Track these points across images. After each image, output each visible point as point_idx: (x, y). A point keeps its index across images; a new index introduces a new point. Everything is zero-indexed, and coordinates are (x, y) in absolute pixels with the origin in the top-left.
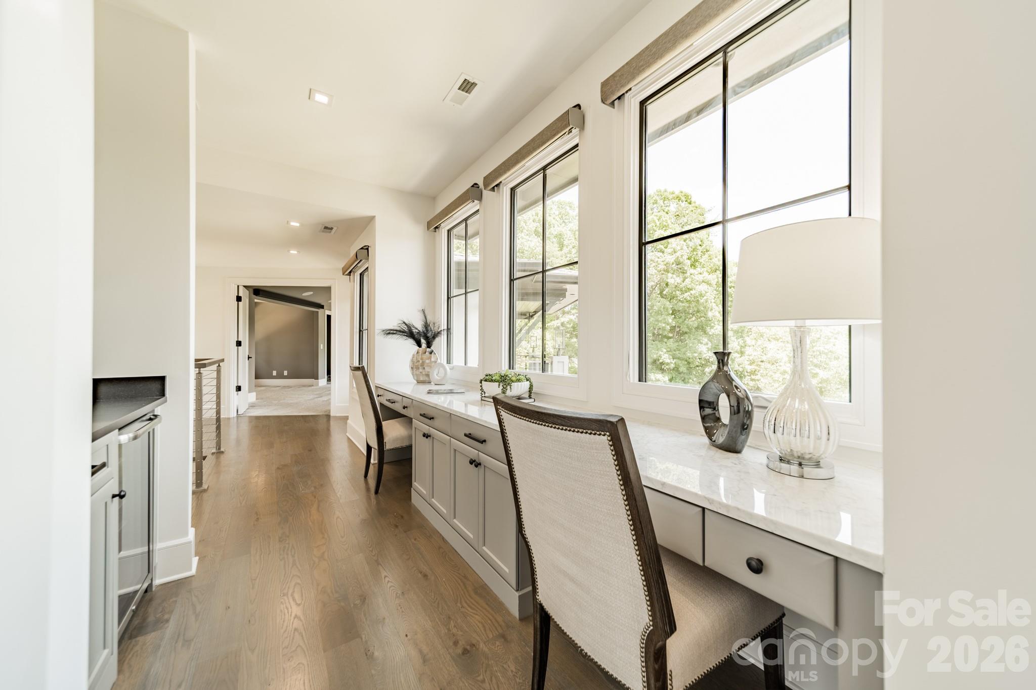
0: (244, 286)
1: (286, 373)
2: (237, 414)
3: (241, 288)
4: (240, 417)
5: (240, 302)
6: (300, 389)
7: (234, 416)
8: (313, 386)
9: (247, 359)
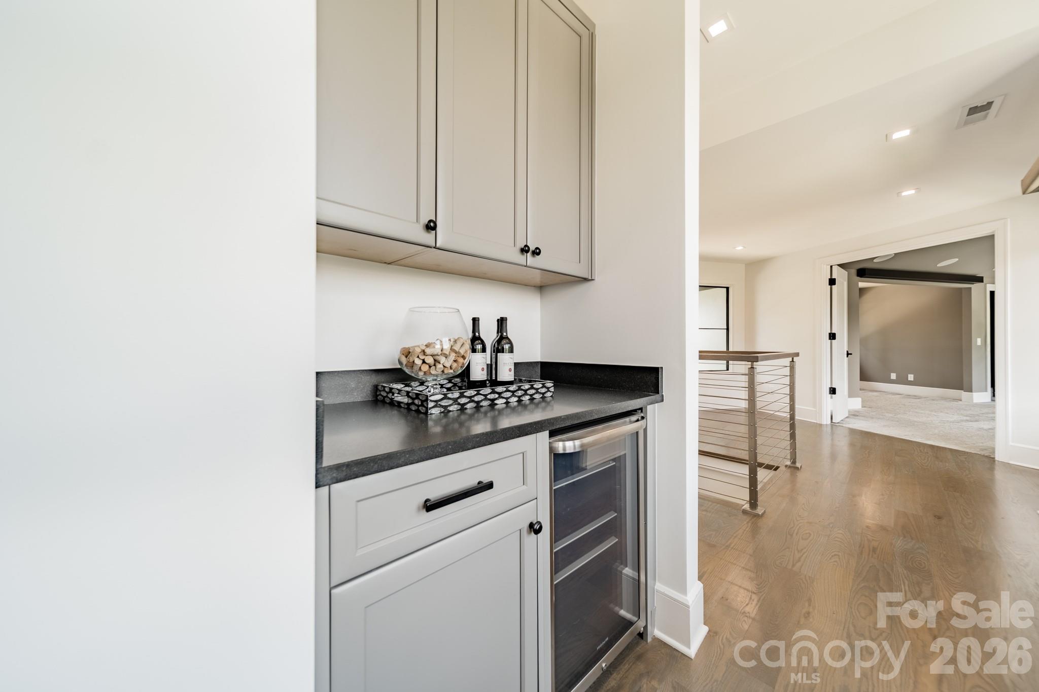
0: (838, 265)
1: (911, 377)
2: (832, 422)
3: (835, 269)
4: (835, 425)
5: (833, 286)
6: (936, 402)
7: (828, 423)
8: (961, 400)
9: (846, 356)
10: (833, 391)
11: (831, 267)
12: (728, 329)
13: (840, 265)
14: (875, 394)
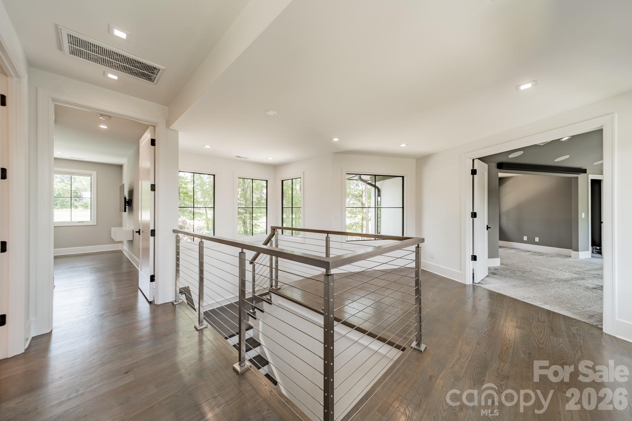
1: (537, 239)
2: (473, 282)
3: (476, 161)
4: (476, 285)
5: (475, 175)
6: (554, 259)
7: (470, 284)
8: (570, 257)
9: (486, 229)
10: (474, 258)
11: (473, 160)
12: (403, 208)
13: (479, 159)
14: (513, 251)
